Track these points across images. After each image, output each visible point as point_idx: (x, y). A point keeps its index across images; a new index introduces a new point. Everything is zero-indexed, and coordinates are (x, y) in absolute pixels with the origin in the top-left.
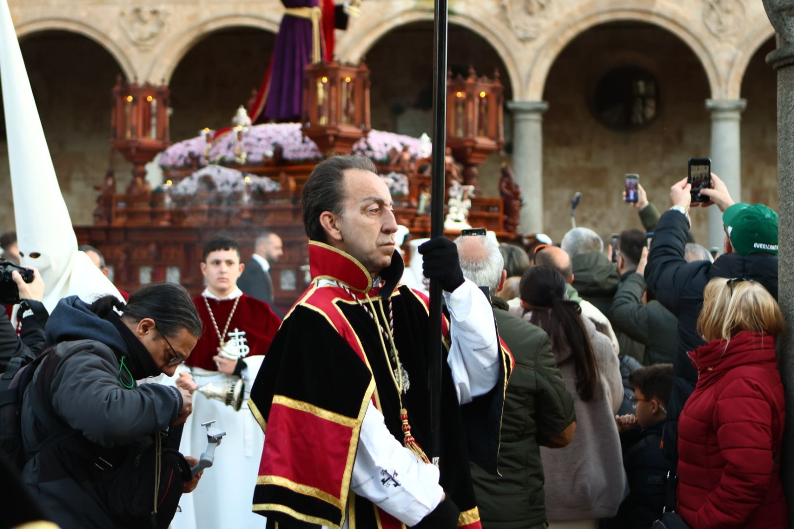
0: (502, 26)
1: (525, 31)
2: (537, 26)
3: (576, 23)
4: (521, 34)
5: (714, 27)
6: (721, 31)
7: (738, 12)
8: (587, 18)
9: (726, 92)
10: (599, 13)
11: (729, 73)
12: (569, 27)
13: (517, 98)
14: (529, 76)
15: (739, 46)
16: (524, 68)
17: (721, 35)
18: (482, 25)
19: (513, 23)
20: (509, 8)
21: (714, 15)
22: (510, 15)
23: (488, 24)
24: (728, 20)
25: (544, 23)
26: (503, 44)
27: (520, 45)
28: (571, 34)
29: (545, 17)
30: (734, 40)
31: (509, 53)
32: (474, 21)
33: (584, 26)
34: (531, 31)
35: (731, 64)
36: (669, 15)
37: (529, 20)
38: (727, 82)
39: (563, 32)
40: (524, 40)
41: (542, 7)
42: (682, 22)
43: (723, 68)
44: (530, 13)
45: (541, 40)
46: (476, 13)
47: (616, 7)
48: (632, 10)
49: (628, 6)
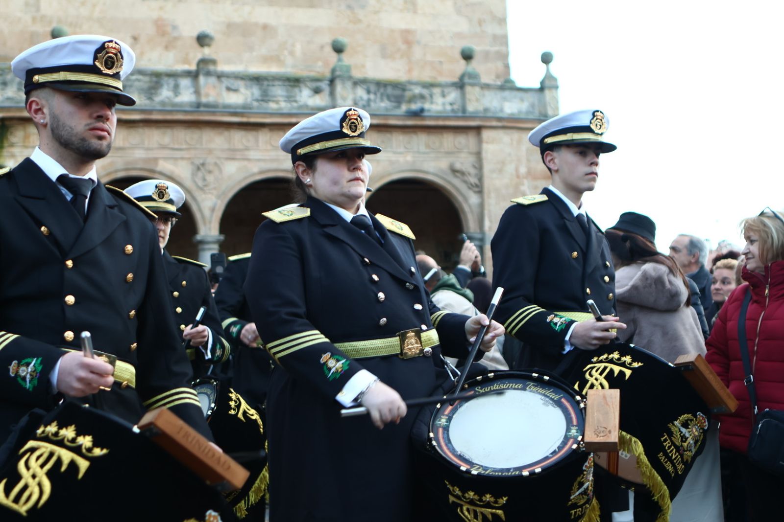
5: (200, 183)
6: (205, 186)
7: (216, 172)
9: (210, 229)
11: (212, 216)
15: (219, 197)
17: (205, 188)
21: (200, 174)
24: (210, 178)
30: (215, 192)
35: (213, 210)
36: (168, 173)
38: (210, 222)
42: (178, 179)
43: (207, 213)
47: (130, 167)
48: (141, 169)
49: (139, 166)
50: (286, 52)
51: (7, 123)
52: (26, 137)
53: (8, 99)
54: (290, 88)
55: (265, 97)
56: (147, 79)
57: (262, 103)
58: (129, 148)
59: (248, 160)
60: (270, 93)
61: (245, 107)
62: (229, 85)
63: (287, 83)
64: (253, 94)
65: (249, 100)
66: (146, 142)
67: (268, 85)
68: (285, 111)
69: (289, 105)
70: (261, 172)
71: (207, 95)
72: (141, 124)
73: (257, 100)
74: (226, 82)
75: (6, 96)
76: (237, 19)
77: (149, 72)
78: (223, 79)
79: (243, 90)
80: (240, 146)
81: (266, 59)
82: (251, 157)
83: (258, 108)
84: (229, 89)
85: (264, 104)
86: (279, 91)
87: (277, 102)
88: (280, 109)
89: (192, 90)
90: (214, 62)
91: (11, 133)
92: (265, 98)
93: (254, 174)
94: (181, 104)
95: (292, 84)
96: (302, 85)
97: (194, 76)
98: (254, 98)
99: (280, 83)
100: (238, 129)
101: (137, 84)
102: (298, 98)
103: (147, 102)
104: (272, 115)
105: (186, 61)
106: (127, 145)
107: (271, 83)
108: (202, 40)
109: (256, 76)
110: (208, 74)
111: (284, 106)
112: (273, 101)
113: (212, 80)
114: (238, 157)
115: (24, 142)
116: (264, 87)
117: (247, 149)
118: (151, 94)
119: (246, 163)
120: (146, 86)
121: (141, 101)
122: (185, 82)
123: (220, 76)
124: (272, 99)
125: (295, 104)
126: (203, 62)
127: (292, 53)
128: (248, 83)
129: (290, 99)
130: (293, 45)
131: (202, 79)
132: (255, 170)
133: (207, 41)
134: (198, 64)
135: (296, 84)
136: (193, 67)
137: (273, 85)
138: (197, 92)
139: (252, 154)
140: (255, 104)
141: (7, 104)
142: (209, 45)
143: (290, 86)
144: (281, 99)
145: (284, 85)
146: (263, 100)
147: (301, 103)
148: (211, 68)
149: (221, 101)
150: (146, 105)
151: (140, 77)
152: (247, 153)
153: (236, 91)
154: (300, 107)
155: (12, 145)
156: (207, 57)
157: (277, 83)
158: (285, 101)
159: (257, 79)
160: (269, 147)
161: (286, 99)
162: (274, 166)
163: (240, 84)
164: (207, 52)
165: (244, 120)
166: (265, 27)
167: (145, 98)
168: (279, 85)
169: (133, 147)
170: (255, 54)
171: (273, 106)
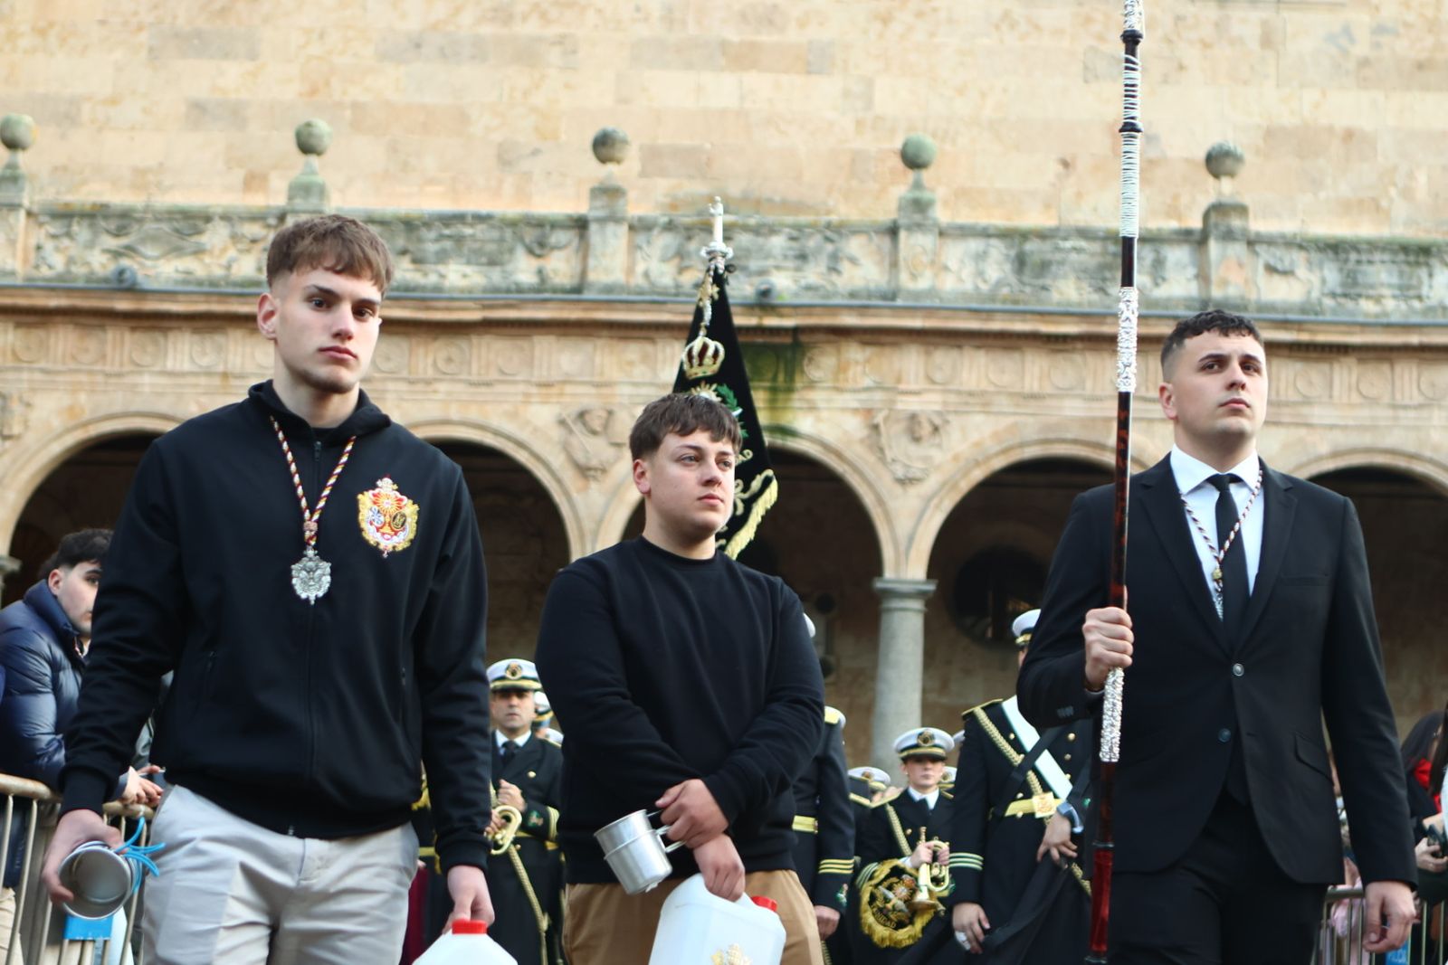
0: (872, 459)
1: (907, 466)
2: (926, 459)
3: (988, 458)
4: (900, 473)
8: (1005, 451)
10: (1022, 445)
12: (977, 464)
13: (889, 573)
14: (911, 539)
16: (903, 525)
18: (839, 455)
19: (889, 455)
20: (883, 428)
22: (884, 440)
23: (848, 454)
25: (938, 456)
26: (870, 485)
27: (898, 489)
28: (978, 475)
29: (939, 446)
31: (881, 501)
32: (826, 447)
33: (999, 463)
34: (917, 468)
37: (913, 449)
39: (966, 472)
40: (904, 482)
41: (936, 429)
44: (917, 439)
45: (932, 482)
46: (830, 436)
47: (1052, 436)
48: (1075, 442)
49: (1069, 436)
50: (1393, 192)
51: (804, 338)
52: (841, 369)
53: (809, 288)
54: (1406, 269)
55: (1352, 288)
56: (1096, 247)
57: (1342, 300)
58: (1051, 396)
59: (1309, 426)
60: (1360, 279)
61: (1303, 309)
62: (1272, 262)
63: (1401, 257)
64: (1324, 281)
65: (1315, 294)
66: (1089, 385)
67: (1359, 262)
68: (1395, 319)
69: (1403, 306)
70: (1335, 454)
71: (1225, 283)
72: (1079, 345)
73: (1333, 295)
74: (1266, 254)
75: (803, 282)
76: (1287, 119)
77: (1101, 234)
78: (1259, 248)
79: (1302, 271)
80: (1293, 396)
81: (1348, 207)
82: (1315, 421)
83: (1334, 312)
84: (1271, 269)
85: (1349, 304)
86: (1382, 274)
87: (1378, 299)
88: (1386, 314)
89: (1191, 271)
90: (1242, 210)
91: (811, 360)
92: (1353, 291)
93: (1320, 458)
94: (1167, 303)
95: (1412, 258)
96: (1434, 262)
97: (1197, 240)
98: (1326, 291)
99: (1386, 257)
100: (1289, 357)
101: (1074, 256)
102: (1425, 291)
103: (1095, 297)
104: (1365, 326)
105: (1173, 211)
106: (1048, 390)
107: (1364, 257)
108: (1218, 162)
109: (1332, 241)
110: (1229, 236)
111: (1394, 308)
112: (1368, 297)
113: (1237, 250)
114: (1286, 419)
115: (836, 379)
116: (1351, 265)
117: (1307, 401)
118: (1104, 280)
119: (1303, 432)
120: (1092, 262)
121: (1081, 295)
122: (1178, 255)
123: (1252, 242)
124: (1364, 292)
125: (1416, 304)
126: (1218, 209)
127: (1407, 193)
128: (1315, 256)
129: (1406, 291)
130: (1411, 175)
131: (1214, 247)
132: (1324, 449)
133: (1229, 163)
134: (1206, 216)
135: (1422, 259)
136: (1196, 223)
137: (1370, 262)
138: (1203, 277)
139: (1318, 414)
140: (1328, 302)
141: (806, 299)
142: (1231, 174)
143: (1408, 263)
144: (1386, 292)
145: (1393, 262)
146: (1345, 295)
147: (1433, 302)
148: (1236, 223)
149: (1253, 296)
150: (1090, 304)
151: (1083, 244)
152: (1305, 410)
153: (1287, 273)
154: (1430, 310)
155: (811, 385)
156: (1226, 199)
157: (1377, 256)
158: (1394, 297)
159: (1334, 248)
160: (1355, 398)
161: (1397, 292)
162: (1366, 440)
163: (1298, 258)
164: (1226, 189)
165: (1304, 337)
166: (1349, 135)
167: (1091, 289)
168: (1383, 262)
169: (1062, 394)
170: (1322, 195)
171: (1368, 307)
